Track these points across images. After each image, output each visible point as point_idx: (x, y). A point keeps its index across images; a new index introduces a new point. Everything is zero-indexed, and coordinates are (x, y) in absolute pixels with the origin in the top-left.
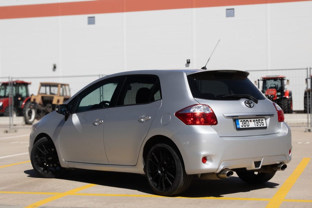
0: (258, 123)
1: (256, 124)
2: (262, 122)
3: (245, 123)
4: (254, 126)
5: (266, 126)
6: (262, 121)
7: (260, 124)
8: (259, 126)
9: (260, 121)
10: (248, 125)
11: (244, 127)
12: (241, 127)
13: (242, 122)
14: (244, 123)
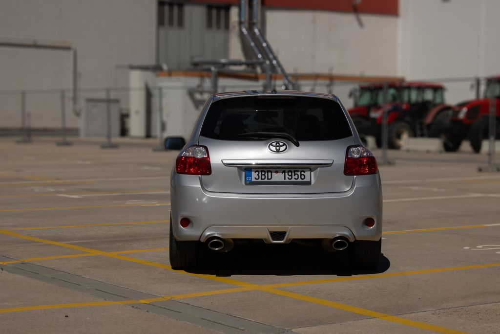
0: (291, 175)
1: (287, 176)
2: (301, 175)
3: (264, 175)
4: (282, 180)
5: (309, 180)
6: (303, 173)
7: (296, 177)
8: (293, 180)
9: (299, 173)
10: (270, 178)
11: (260, 180)
12: (254, 180)
13: (257, 173)
14: (262, 175)
